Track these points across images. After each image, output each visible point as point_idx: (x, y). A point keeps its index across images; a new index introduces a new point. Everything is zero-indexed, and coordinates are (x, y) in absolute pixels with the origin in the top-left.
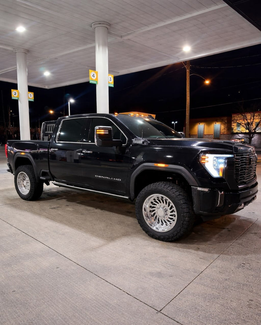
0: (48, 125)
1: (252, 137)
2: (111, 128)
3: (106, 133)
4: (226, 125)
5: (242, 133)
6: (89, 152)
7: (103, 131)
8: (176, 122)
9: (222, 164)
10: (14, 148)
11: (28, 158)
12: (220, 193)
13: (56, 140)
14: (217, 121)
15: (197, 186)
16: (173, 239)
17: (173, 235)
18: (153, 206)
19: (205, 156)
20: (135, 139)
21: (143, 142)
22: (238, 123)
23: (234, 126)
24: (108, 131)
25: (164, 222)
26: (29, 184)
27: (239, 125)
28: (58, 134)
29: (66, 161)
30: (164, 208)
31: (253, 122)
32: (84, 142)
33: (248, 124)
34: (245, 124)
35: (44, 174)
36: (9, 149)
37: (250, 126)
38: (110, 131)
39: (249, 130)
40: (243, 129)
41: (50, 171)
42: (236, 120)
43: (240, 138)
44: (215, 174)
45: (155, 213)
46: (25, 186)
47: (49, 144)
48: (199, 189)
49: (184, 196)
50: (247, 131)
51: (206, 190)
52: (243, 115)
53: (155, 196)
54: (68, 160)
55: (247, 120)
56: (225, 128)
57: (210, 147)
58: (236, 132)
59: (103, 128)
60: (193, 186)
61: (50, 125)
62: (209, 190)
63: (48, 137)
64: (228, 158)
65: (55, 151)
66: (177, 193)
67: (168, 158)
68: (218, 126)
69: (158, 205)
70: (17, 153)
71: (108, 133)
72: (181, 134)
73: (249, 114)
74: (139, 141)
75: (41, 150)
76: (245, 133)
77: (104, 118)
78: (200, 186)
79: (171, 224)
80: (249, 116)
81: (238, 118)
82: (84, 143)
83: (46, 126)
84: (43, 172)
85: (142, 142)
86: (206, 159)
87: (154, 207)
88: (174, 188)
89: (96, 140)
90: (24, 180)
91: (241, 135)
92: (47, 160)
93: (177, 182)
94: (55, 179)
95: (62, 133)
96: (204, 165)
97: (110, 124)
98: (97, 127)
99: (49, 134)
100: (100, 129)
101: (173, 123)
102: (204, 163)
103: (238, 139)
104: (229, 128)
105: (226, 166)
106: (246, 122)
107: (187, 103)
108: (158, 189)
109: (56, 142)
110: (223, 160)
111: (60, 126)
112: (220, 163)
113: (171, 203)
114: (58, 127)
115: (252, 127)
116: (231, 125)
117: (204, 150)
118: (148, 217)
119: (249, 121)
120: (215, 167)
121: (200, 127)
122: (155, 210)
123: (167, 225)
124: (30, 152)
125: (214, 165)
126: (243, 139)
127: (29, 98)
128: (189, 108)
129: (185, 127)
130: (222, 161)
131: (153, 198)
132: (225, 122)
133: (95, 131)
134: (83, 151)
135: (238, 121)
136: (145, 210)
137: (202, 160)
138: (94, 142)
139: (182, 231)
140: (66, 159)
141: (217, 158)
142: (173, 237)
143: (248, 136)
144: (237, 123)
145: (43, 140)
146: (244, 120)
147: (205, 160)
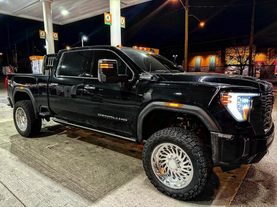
0: (49, 58)
1: (243, 69)
2: (116, 62)
3: (111, 67)
4: (220, 58)
5: (234, 65)
6: (91, 88)
7: (107, 65)
8: (177, 56)
9: (247, 105)
10: (14, 82)
11: (27, 92)
12: (245, 141)
13: (57, 74)
14: (212, 54)
15: (218, 132)
16: (188, 199)
17: (189, 193)
18: (162, 155)
19: (227, 95)
20: (143, 74)
21: (152, 78)
22: (231, 56)
23: (227, 58)
24: (112, 65)
25: (176, 176)
26: (26, 120)
27: (232, 58)
28: (58, 68)
29: (64, 96)
30: (176, 159)
31: (244, 55)
32: (86, 76)
33: (240, 57)
34: (237, 57)
35: (44, 110)
36: (9, 82)
37: (241, 59)
38: (115, 65)
39: (240, 62)
40: (235, 62)
41: (49, 108)
42: (229, 53)
43: (233, 69)
44: (239, 117)
45: (166, 164)
46: (24, 122)
47: (49, 79)
48: (220, 135)
49: (201, 146)
50: (239, 63)
51: (229, 137)
52: (236, 48)
53: (166, 145)
54: (66, 95)
55: (239, 53)
56: (219, 61)
57: (231, 84)
58: (229, 64)
59: (107, 61)
60: (212, 131)
61: (51, 58)
62: (232, 137)
63: (49, 70)
64: (254, 98)
65: (55, 86)
66: (194, 144)
67: (178, 95)
68: (213, 59)
69: (169, 156)
70: (16, 88)
71: (113, 67)
72: (180, 67)
73: (241, 48)
74: (147, 76)
75: (40, 85)
76: (237, 65)
77: (108, 50)
78: (222, 132)
79: (184, 178)
80: (240, 50)
81: (231, 52)
82: (86, 78)
83: (47, 60)
84: (42, 108)
85: (150, 77)
86: (229, 99)
87: (163, 157)
88: (189, 137)
89: (99, 76)
90: (23, 115)
91: (233, 67)
92: (46, 94)
93: (188, 123)
94: (55, 115)
95: (63, 67)
96: (226, 106)
97: (114, 57)
98: (100, 61)
99: (50, 67)
100: (104, 63)
101: (174, 56)
102: (227, 103)
103: (230, 70)
104: (223, 61)
105: (251, 107)
106: (238, 55)
107: (186, 40)
108: (170, 137)
109: (56, 76)
110: (248, 99)
111: (61, 59)
112: (244, 104)
113: (185, 154)
114: (59, 60)
115: (243, 59)
116: (225, 58)
117: (224, 87)
118: (157, 167)
119: (241, 55)
120: (239, 109)
121: (198, 60)
122: (165, 161)
123: (179, 179)
124: (29, 86)
125: (238, 107)
126: (236, 70)
127: (54, 38)
128: (187, 44)
129: (184, 59)
130: (247, 101)
131: (163, 147)
132: (220, 55)
133: (99, 65)
134: (86, 87)
135: (231, 55)
136: (154, 159)
137: (223, 100)
138: (97, 77)
139: (200, 190)
140: (64, 94)
141: (241, 97)
142: (188, 196)
143: (239, 68)
144: (229, 56)
145: (44, 74)
146: (236, 53)
147: (227, 100)
